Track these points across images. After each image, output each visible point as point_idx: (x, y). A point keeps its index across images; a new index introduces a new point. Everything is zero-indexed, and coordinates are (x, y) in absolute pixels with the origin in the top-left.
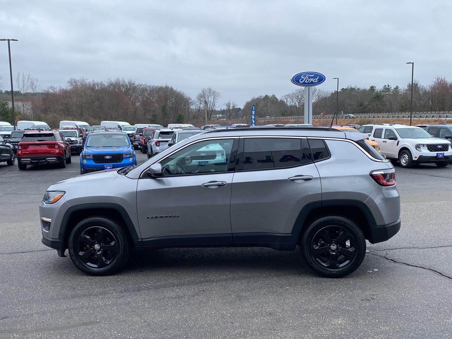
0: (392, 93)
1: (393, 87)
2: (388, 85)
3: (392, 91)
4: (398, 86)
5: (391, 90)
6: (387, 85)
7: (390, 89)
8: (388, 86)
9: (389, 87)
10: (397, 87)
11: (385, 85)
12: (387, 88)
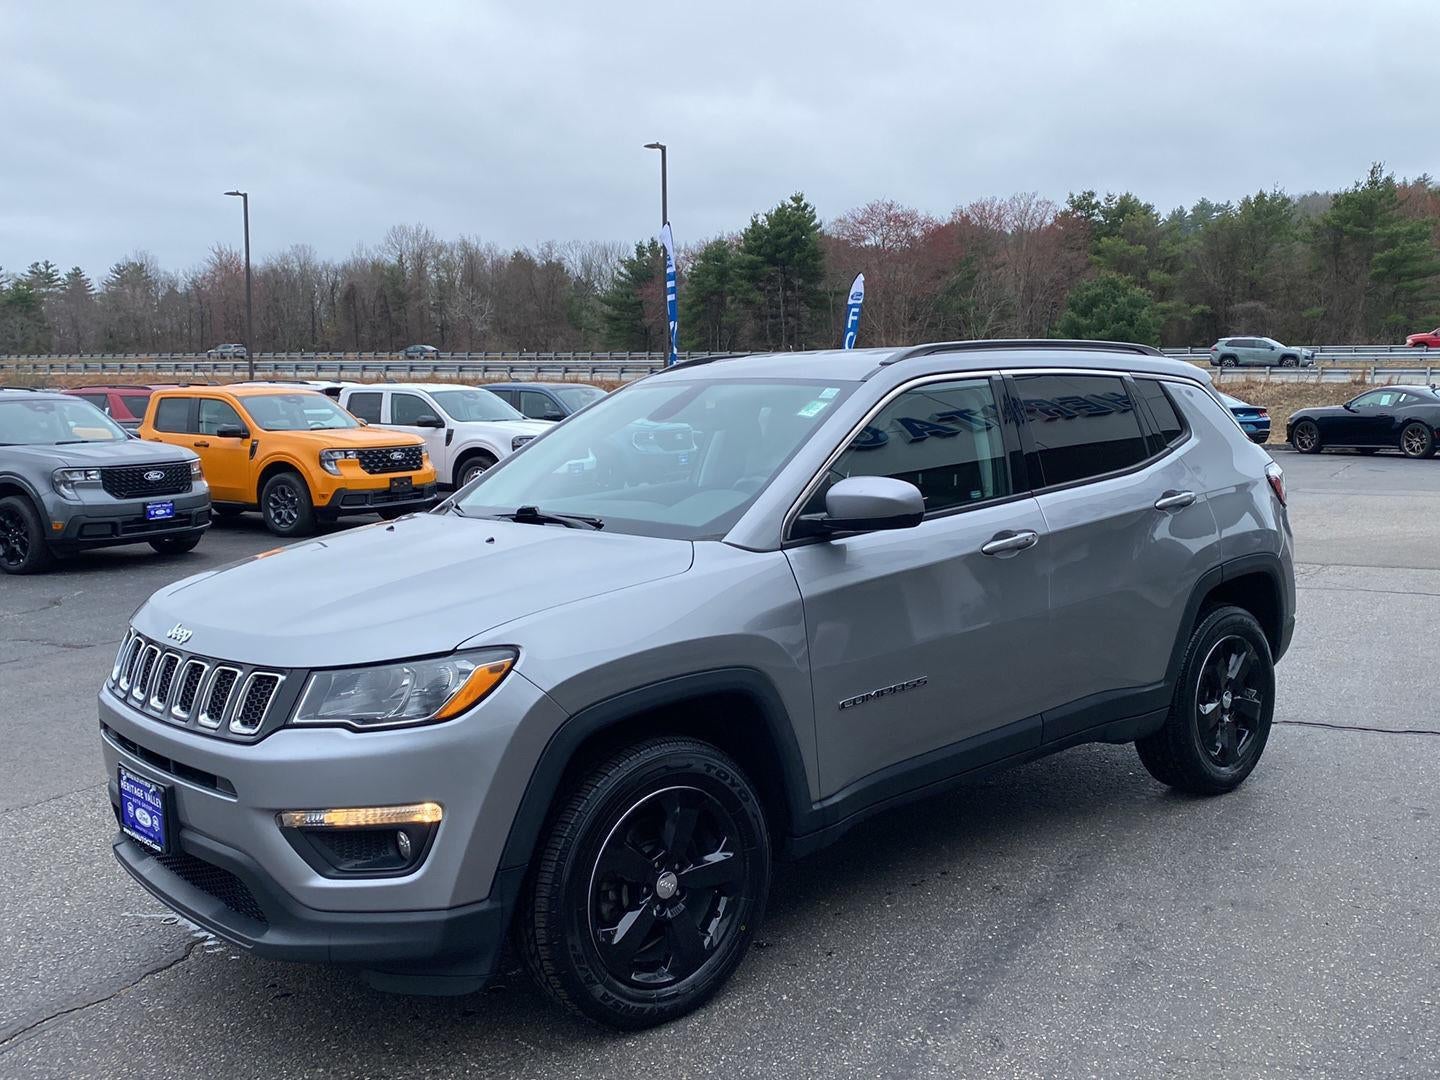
0: (62, 289)
1: (63, 272)
2: (47, 262)
3: (60, 282)
4: (78, 269)
5: (59, 279)
6: (41, 261)
7: (56, 277)
8: (47, 268)
9: (50, 271)
10: (76, 274)
11: (33, 262)
12: (41, 273)
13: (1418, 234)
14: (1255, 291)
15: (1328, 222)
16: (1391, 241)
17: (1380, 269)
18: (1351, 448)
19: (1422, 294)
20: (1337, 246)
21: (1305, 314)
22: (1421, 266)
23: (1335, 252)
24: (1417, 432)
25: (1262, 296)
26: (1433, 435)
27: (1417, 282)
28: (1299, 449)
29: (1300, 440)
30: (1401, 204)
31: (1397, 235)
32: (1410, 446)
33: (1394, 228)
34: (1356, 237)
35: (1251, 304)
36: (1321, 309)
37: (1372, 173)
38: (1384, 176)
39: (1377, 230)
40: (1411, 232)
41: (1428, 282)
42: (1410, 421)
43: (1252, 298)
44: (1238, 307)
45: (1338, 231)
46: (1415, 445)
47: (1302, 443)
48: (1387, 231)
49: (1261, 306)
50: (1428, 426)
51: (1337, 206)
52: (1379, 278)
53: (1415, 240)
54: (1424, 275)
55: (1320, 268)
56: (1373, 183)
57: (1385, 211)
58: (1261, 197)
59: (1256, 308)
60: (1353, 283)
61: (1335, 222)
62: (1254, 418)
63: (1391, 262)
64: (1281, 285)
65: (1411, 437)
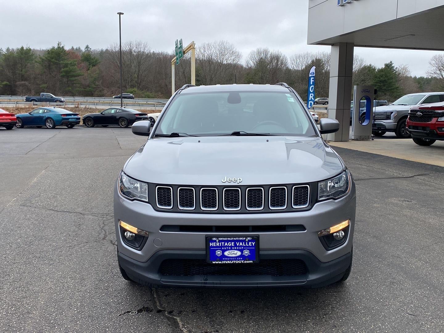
13: (73, 64)
14: (23, 78)
15: (47, 58)
16: (66, 66)
17: (63, 74)
18: (100, 125)
19: (75, 82)
20: (49, 65)
21: (41, 86)
22: (74, 74)
23: (49, 67)
24: (123, 120)
25: (26, 80)
26: (128, 121)
27: (73, 79)
28: (87, 126)
29: (87, 123)
30: (67, 55)
31: (67, 64)
32: (122, 124)
33: (66, 62)
34: (55, 63)
35: (23, 82)
36: (46, 85)
37: (58, 44)
38: (62, 46)
39: (62, 62)
40: (71, 63)
41: (77, 79)
42: (120, 117)
43: (22, 80)
44: (18, 83)
45: (50, 61)
46: (123, 124)
47: (88, 124)
48: (64, 62)
49: (27, 83)
50: (126, 119)
51: (49, 53)
52: (63, 76)
53: (72, 66)
54: (76, 76)
55: (44, 72)
56: (59, 47)
57: (63, 56)
58: (22, 48)
59: (25, 84)
60: (55, 77)
61: (49, 58)
62: (76, 117)
63: (67, 72)
64: (32, 77)
65: (122, 122)
